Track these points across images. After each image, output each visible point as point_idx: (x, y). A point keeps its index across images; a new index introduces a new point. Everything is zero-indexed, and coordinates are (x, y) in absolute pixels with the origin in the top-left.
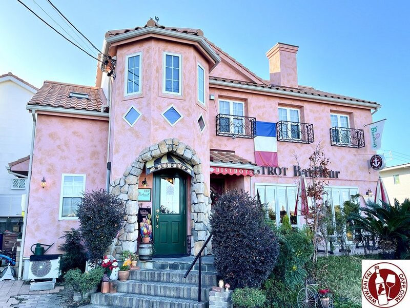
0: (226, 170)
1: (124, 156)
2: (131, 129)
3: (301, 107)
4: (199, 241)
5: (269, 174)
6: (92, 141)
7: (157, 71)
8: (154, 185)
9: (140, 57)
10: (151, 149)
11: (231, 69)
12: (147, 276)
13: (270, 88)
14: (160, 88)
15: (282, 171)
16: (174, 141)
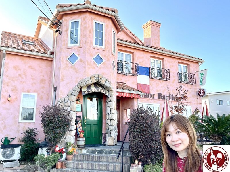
0: (125, 94)
1: (68, 83)
2: (72, 67)
3: (162, 59)
4: (111, 136)
5: (145, 97)
6: (41, 72)
7: (90, 32)
8: (84, 102)
9: (79, 22)
10: (86, 80)
11: (125, 34)
12: (84, 158)
13: (147, 47)
14: (91, 43)
15: (152, 96)
16: (99, 75)
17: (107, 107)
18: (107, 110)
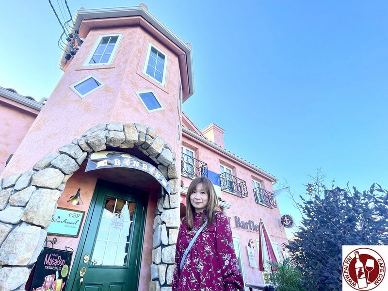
2: (80, 101)
3: (233, 168)
7: (140, 52)
8: (92, 207)
9: (120, 37)
10: (109, 127)
14: (139, 66)
16: (149, 130)
17: (158, 224)
18: (159, 232)
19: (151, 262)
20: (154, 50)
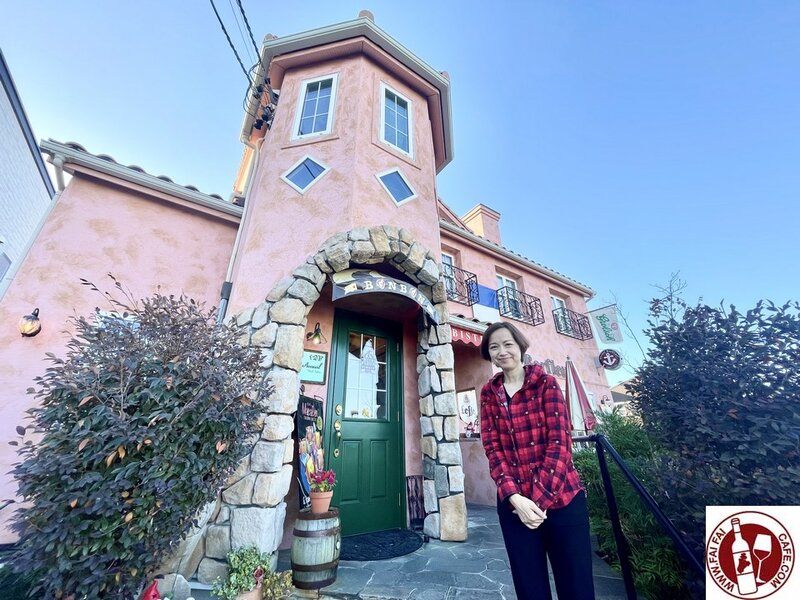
0: (468, 335)
3: (518, 278)
4: (452, 493)
6: (197, 256)
9: (335, 80)
10: (352, 236)
14: (373, 129)
16: (402, 233)
17: (424, 366)
18: (427, 377)
19: (418, 414)
20: (389, 96)
